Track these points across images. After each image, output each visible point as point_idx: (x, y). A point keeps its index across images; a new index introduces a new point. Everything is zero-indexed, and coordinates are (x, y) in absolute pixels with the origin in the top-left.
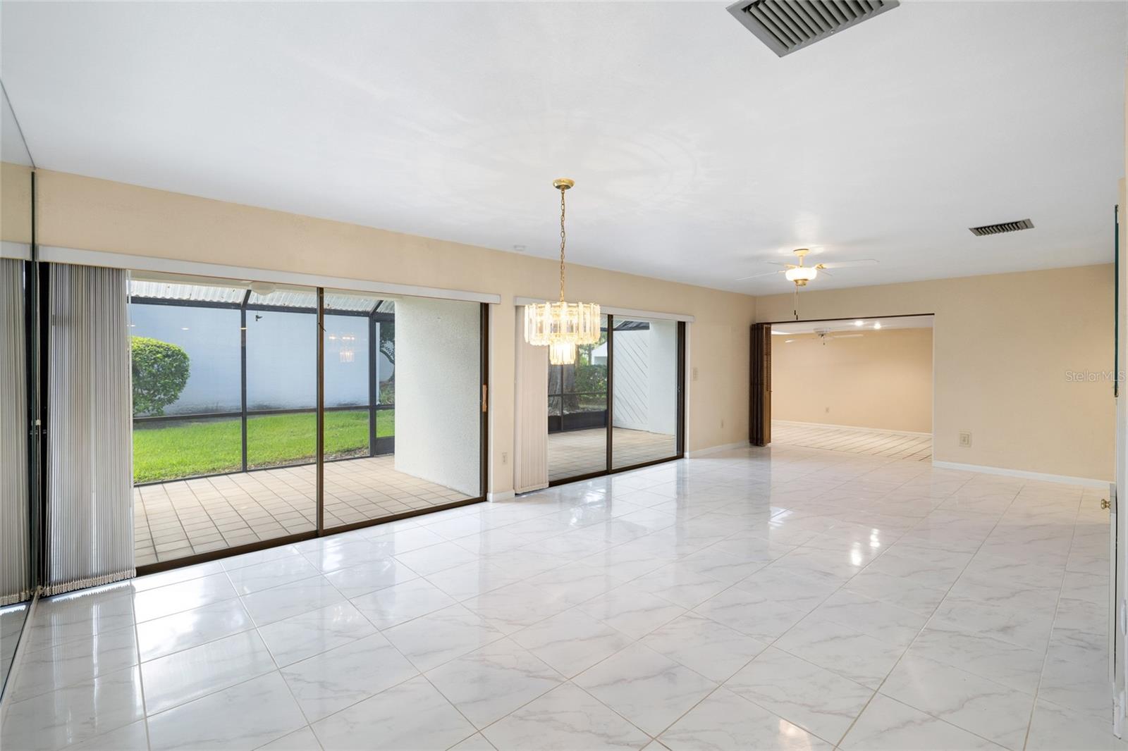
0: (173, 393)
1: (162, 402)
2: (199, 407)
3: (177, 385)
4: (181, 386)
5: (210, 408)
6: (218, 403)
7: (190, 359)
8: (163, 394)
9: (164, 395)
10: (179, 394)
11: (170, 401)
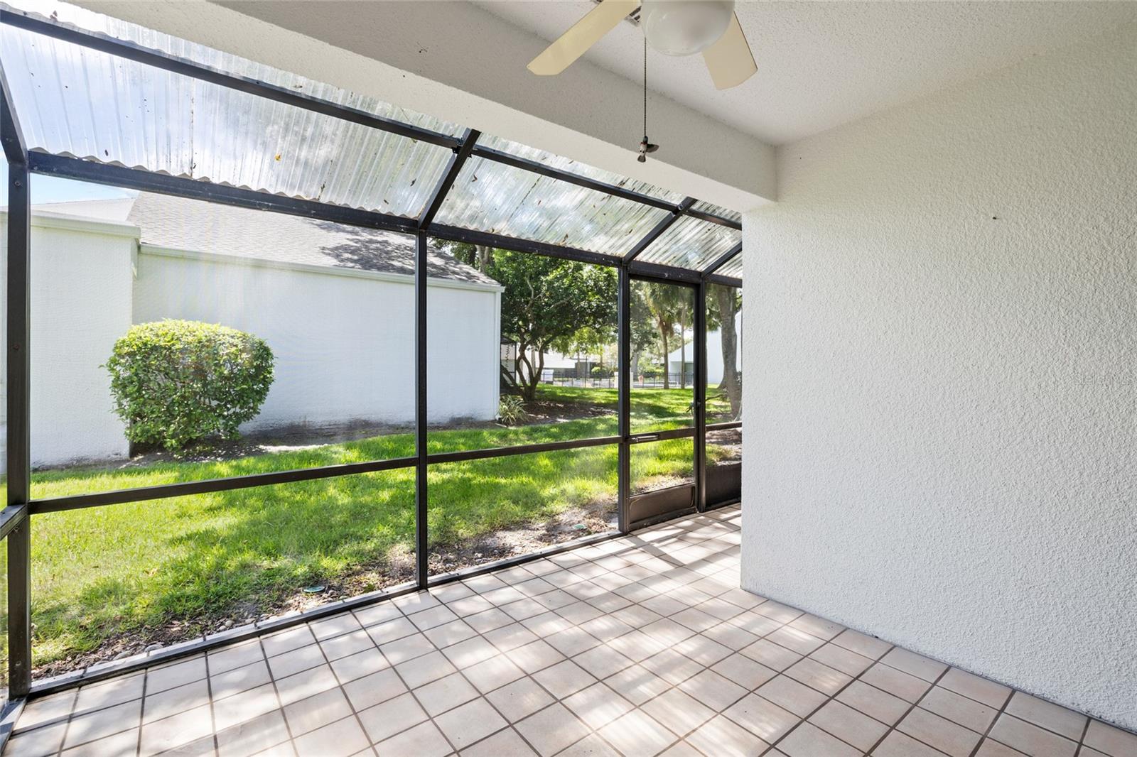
0: (252, 405)
1: (239, 418)
2: (282, 423)
3: (258, 392)
4: (261, 395)
5: (297, 424)
6: (305, 417)
7: (275, 355)
8: (239, 406)
9: (241, 408)
10: (259, 406)
11: (247, 417)
